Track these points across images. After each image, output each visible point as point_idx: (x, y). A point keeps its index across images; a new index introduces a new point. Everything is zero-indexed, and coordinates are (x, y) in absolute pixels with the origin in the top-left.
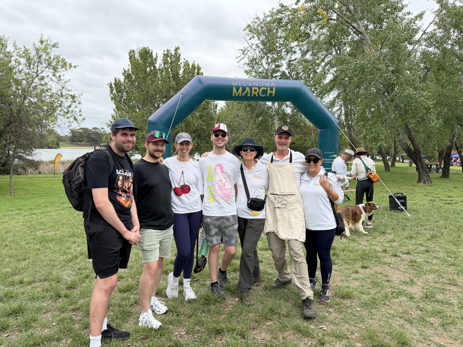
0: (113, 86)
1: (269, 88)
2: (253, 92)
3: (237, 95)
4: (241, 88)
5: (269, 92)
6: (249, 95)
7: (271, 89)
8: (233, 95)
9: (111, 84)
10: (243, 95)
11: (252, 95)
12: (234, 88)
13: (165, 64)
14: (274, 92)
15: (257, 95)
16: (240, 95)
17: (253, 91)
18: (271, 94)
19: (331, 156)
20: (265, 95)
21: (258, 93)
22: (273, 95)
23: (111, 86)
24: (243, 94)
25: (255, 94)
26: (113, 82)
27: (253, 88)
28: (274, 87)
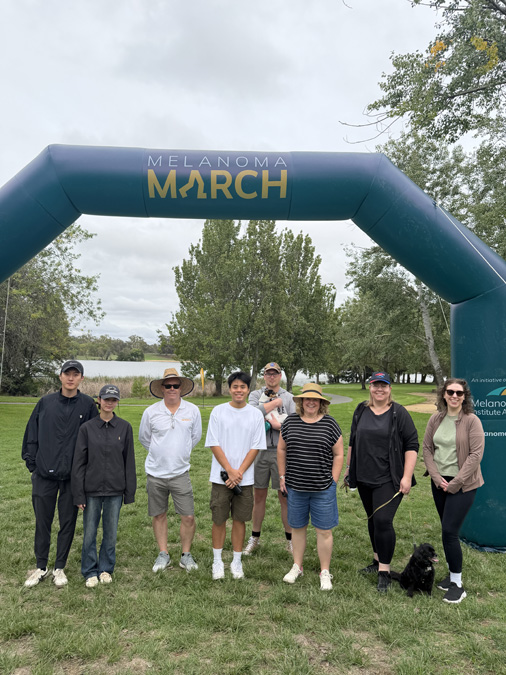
0: (181, 271)
1: (265, 174)
2: (215, 187)
3: (163, 194)
4: (172, 174)
5: (266, 184)
6: (201, 195)
7: (275, 177)
8: (152, 195)
9: (177, 268)
10: (184, 195)
11: (214, 195)
12: (151, 173)
13: (250, 234)
14: (283, 184)
15: (229, 196)
16: (174, 195)
18: (274, 191)
19: (496, 392)
20: (254, 195)
21: (232, 188)
22: (283, 194)
23: (177, 271)
24: (183, 191)
25: (219, 192)
26: (181, 265)
27: (214, 174)
28: (284, 168)
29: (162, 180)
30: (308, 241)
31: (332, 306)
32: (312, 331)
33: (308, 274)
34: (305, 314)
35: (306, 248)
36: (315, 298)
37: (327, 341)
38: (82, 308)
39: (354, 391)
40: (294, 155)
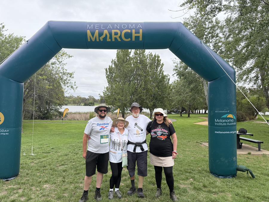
0: (108, 70)
1: (134, 31)
2: (114, 36)
3: (93, 40)
4: (97, 31)
5: (134, 35)
6: (108, 40)
7: (137, 32)
8: (89, 40)
10: (102, 40)
11: (113, 40)
12: (88, 32)
13: (135, 54)
14: (140, 35)
15: (119, 40)
16: (98, 40)
17: (113, 34)
18: (137, 38)
19: (225, 116)
20: (129, 39)
21: (120, 37)
22: (141, 39)
23: (106, 70)
24: (101, 38)
27: (113, 31)
28: (141, 29)
29: (93, 34)
30: (158, 57)
31: (168, 83)
32: (160, 93)
33: (159, 70)
34: (158, 86)
35: (158, 60)
36: (162, 80)
37: (166, 97)
38: (68, 85)
39: (177, 117)
40: (145, 23)
